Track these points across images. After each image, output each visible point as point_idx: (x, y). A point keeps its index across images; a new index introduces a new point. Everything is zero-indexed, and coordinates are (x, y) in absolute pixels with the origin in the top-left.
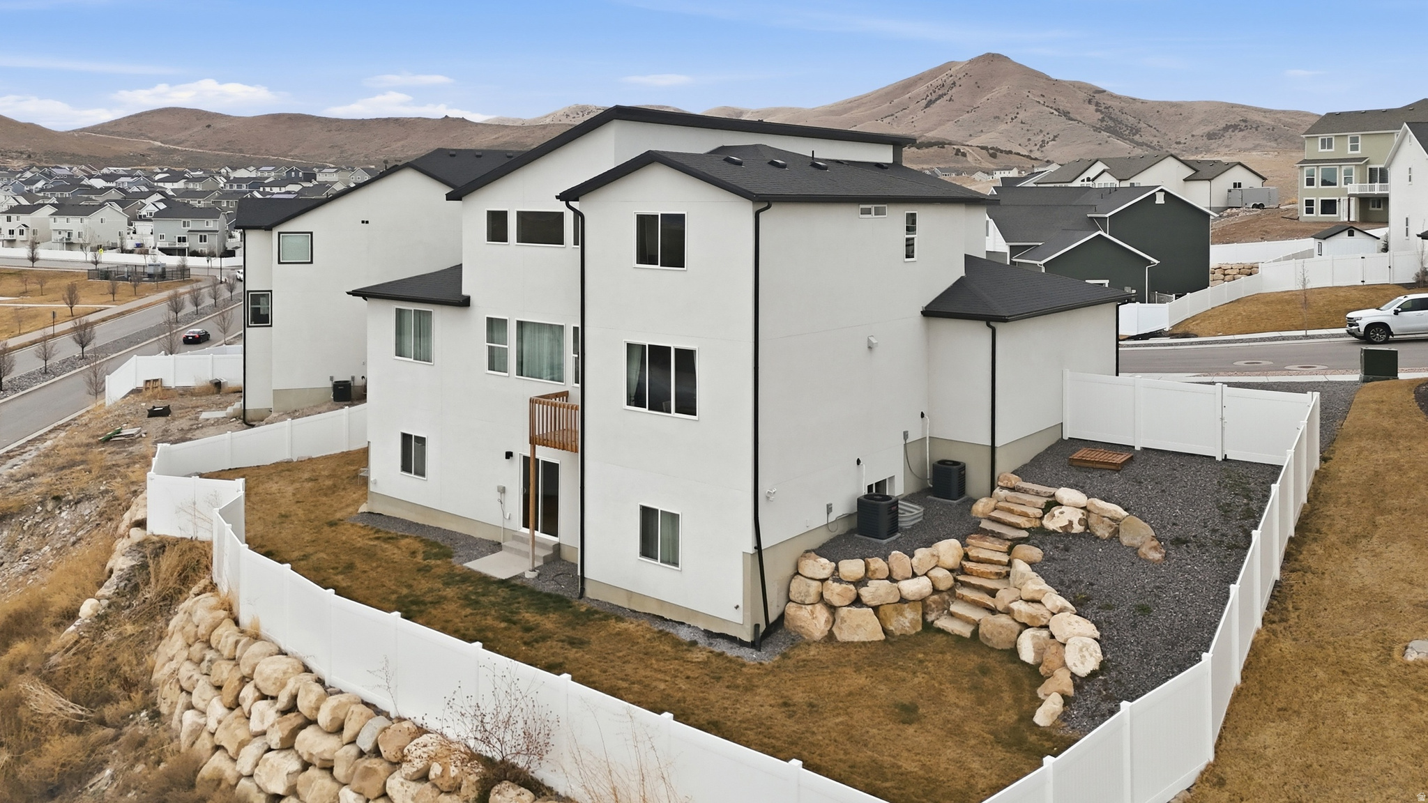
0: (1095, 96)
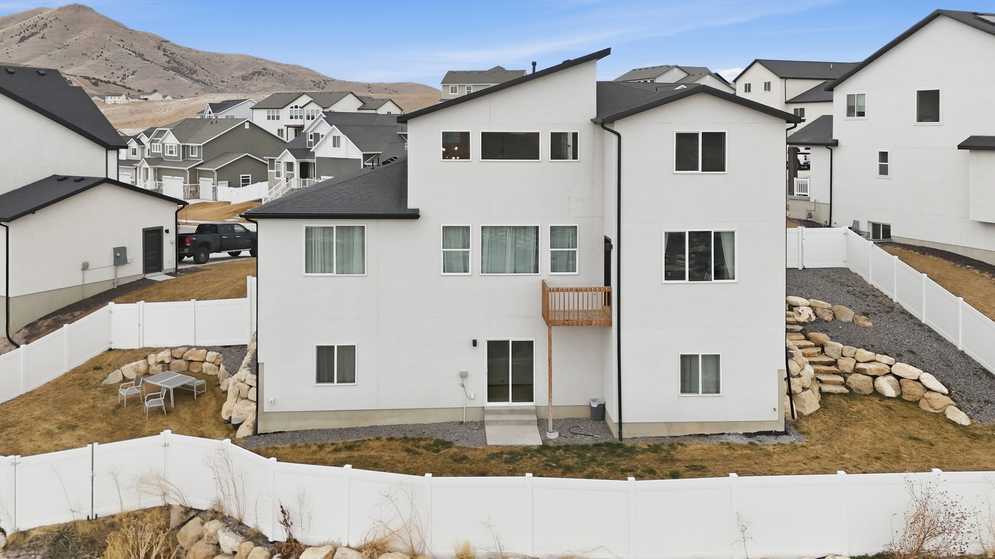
0: (161, 45)
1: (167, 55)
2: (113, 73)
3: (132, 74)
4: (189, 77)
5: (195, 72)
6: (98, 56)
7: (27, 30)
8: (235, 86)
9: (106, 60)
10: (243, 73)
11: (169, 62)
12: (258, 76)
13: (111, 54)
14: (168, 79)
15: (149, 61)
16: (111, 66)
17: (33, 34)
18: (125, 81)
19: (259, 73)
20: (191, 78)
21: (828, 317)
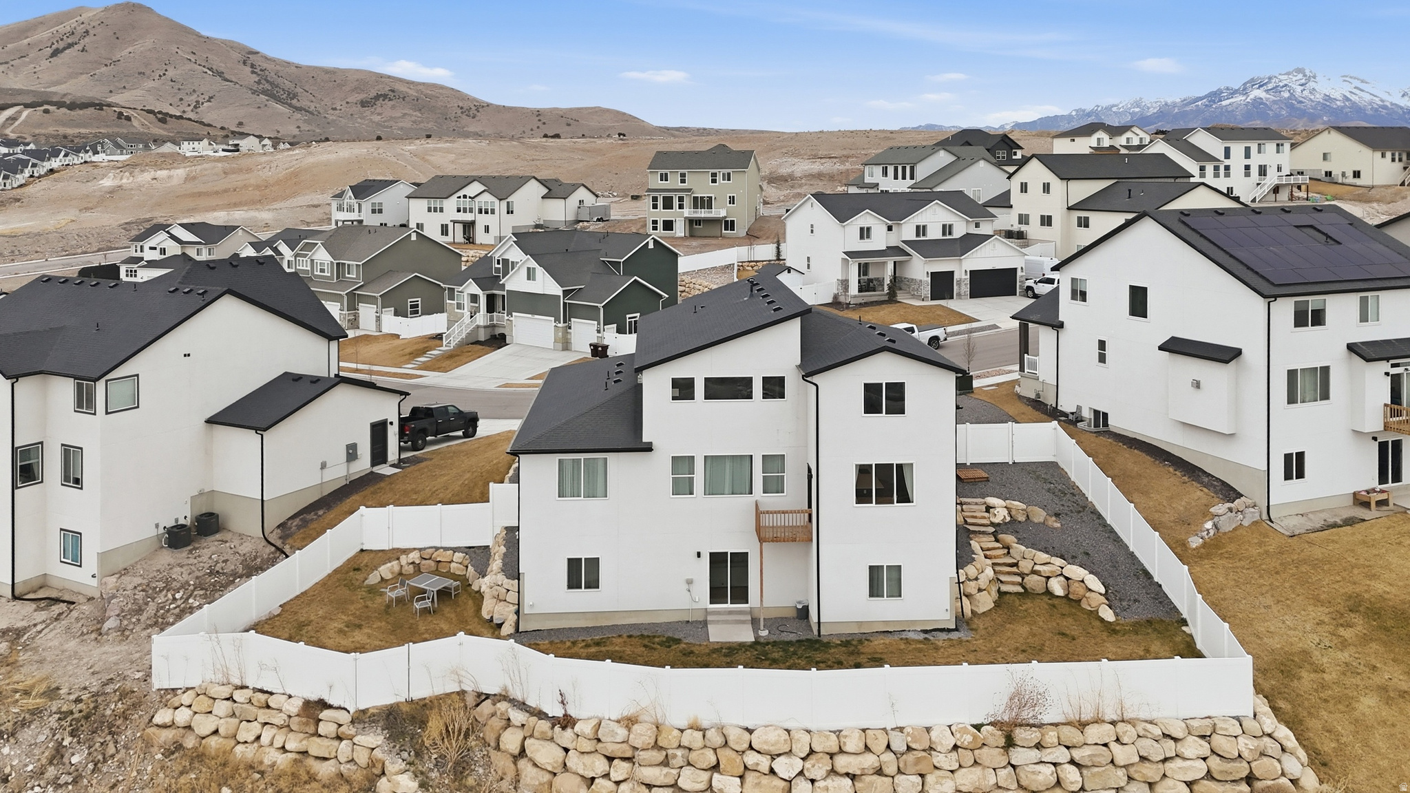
0: (249, 57)
1: (255, 73)
2: (181, 99)
3: (209, 101)
4: (286, 103)
5: (295, 96)
6: (160, 76)
7: (62, 40)
8: (352, 115)
9: (172, 81)
10: (362, 96)
11: (259, 83)
12: (384, 100)
13: (179, 72)
14: (259, 107)
15: (231, 82)
16: (179, 89)
17: (70, 46)
18: (198, 110)
19: (385, 96)
20: (290, 105)
21: (1022, 518)
